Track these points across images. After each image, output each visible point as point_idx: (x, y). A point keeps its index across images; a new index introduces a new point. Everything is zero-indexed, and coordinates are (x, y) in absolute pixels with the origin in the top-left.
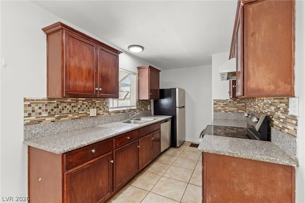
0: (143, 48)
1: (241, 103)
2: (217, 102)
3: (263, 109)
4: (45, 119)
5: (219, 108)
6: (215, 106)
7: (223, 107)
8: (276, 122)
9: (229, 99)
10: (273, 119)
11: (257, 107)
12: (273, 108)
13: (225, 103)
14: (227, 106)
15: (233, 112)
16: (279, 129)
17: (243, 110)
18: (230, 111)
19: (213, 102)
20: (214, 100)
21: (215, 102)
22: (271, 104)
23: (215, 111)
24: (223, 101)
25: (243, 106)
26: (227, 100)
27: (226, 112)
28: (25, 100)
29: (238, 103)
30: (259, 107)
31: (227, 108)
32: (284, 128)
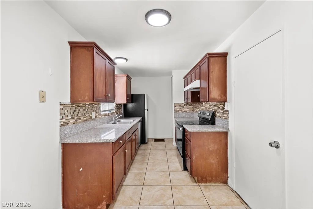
0: (127, 60)
1: (191, 106)
2: (176, 105)
3: (209, 108)
4: (70, 122)
5: (178, 109)
6: (175, 108)
7: (180, 109)
8: (218, 114)
9: (184, 103)
10: (216, 113)
11: (204, 107)
12: (216, 108)
13: (181, 106)
14: (183, 108)
15: (186, 112)
16: (220, 117)
17: (192, 110)
18: (184, 111)
19: (173, 105)
20: (175, 104)
21: (175, 105)
22: (215, 106)
23: (176, 112)
24: (180, 104)
25: (192, 107)
26: (183, 103)
27: (182, 112)
28: (61, 104)
29: (189, 106)
30: (206, 108)
31: (183, 109)
32: (222, 116)
